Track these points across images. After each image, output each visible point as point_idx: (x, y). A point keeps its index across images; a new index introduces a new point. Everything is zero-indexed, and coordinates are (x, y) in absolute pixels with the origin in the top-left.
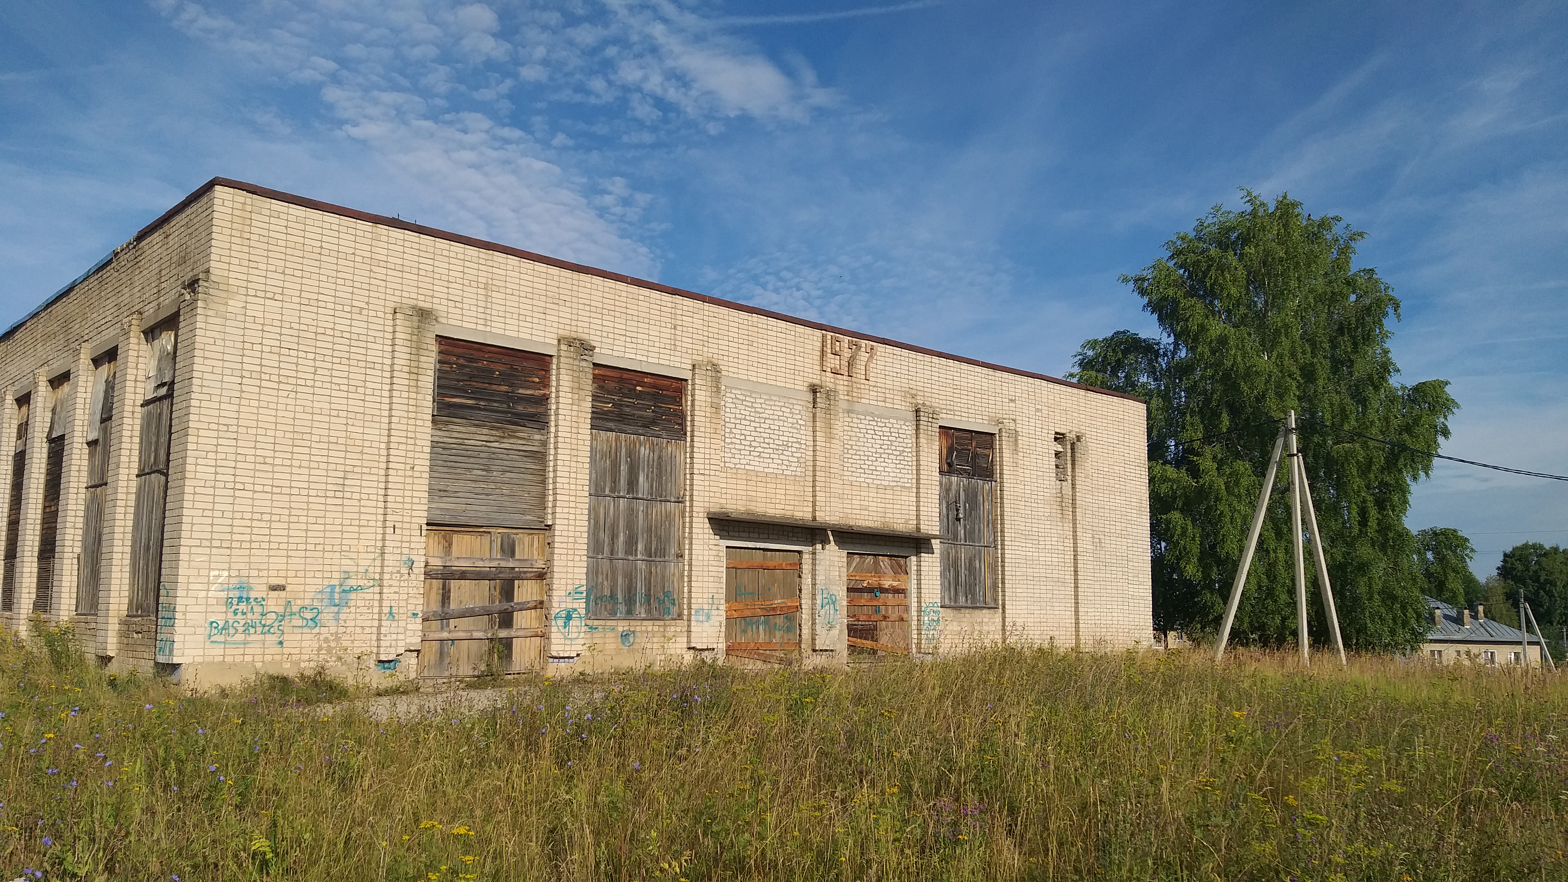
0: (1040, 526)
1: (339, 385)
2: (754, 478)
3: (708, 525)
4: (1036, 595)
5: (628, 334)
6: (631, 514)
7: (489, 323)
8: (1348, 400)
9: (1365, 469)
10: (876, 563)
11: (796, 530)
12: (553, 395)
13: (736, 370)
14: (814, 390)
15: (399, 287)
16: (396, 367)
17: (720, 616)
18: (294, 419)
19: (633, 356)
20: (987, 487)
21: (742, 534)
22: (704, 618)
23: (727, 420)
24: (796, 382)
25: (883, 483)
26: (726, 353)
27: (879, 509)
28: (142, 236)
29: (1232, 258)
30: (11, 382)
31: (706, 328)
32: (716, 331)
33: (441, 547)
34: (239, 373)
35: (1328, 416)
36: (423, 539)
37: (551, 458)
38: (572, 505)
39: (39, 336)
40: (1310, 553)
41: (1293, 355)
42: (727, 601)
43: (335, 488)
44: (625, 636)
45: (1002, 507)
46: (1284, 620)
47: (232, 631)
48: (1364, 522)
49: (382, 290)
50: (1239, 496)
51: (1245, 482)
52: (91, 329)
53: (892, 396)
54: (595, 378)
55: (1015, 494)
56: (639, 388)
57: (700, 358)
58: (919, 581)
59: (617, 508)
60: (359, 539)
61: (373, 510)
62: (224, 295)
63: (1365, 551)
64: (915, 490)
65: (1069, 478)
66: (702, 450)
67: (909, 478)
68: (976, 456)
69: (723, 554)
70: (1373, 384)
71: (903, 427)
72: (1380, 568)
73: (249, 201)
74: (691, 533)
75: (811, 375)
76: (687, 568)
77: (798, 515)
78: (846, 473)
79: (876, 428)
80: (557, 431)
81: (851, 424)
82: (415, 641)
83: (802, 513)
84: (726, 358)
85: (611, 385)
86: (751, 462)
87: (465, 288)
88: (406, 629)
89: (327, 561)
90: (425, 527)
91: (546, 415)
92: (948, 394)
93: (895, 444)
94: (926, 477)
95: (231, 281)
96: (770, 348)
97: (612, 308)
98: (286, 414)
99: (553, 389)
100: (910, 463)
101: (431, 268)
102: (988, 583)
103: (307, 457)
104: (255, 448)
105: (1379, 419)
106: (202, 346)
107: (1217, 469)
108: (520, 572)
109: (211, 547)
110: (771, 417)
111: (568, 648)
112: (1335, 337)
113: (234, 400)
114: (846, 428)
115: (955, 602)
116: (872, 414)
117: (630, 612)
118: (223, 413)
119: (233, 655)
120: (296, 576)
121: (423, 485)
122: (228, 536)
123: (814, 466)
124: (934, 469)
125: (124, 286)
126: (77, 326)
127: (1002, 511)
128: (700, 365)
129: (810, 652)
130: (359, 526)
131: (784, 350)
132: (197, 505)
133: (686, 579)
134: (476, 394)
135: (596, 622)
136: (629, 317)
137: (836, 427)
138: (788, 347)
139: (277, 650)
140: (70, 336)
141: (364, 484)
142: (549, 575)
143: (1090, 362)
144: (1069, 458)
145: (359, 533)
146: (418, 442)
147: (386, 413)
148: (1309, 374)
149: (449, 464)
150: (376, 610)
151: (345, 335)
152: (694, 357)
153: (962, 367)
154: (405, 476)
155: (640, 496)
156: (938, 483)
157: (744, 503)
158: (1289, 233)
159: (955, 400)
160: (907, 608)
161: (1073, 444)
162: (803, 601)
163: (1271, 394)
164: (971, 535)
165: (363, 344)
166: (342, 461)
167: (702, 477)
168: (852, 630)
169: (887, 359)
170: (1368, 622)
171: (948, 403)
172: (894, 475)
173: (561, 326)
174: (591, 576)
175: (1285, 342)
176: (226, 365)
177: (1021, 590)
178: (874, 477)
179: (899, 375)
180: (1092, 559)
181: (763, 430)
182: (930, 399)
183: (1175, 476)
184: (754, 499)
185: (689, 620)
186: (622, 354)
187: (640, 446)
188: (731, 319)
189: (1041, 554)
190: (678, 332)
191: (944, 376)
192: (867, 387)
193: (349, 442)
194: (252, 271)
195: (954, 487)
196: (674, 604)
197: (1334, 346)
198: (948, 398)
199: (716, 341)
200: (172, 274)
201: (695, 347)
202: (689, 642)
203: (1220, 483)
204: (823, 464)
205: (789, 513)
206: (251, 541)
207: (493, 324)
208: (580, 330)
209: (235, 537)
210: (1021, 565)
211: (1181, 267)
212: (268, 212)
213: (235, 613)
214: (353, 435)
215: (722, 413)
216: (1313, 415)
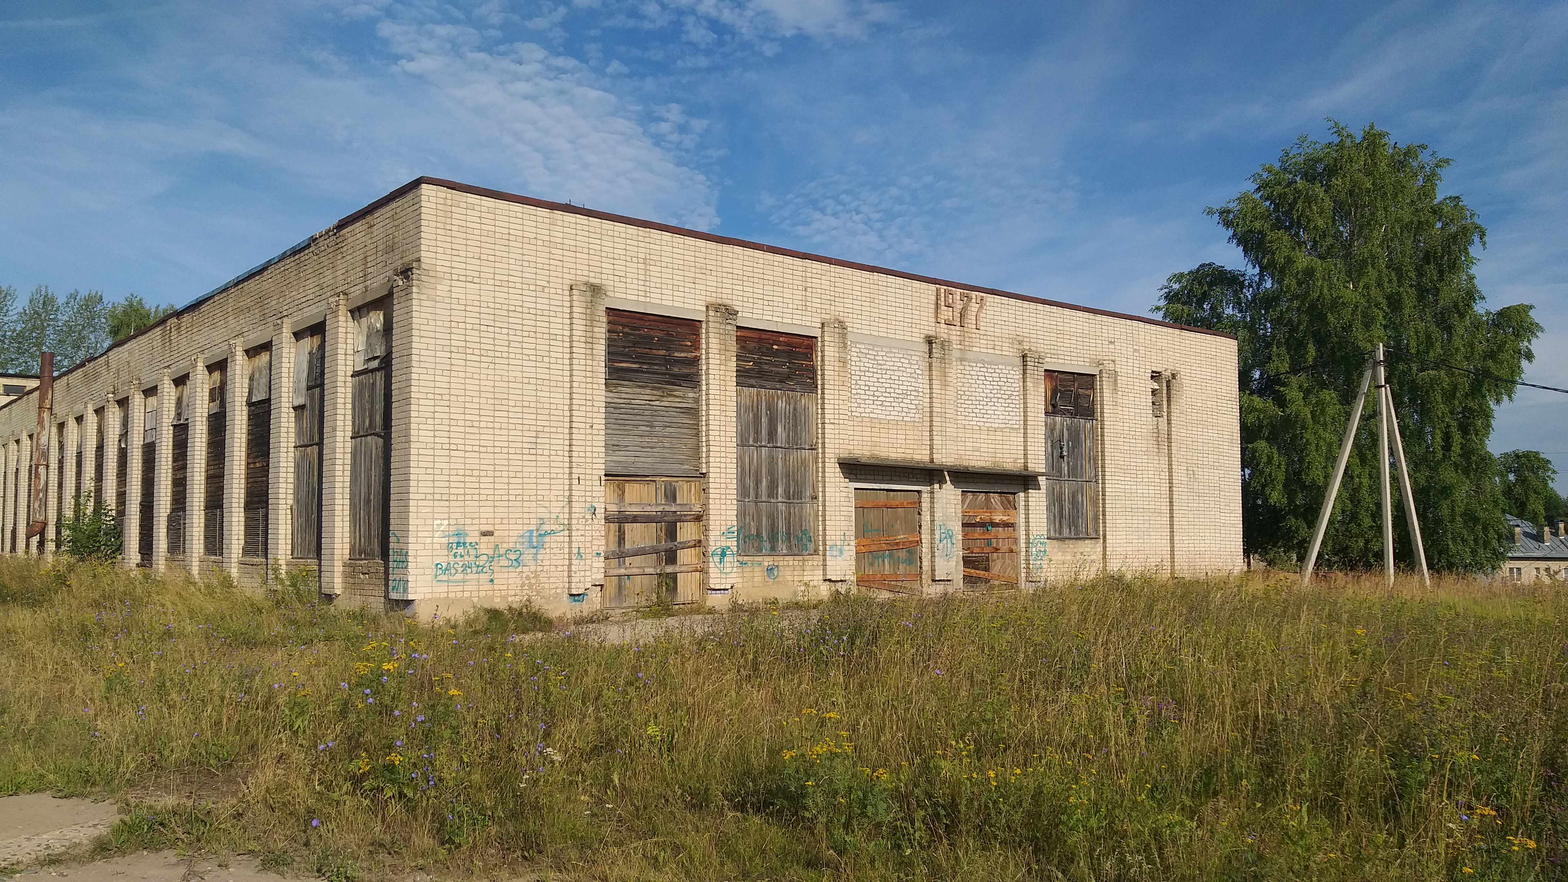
0: (1138, 460)
1: (529, 355)
2: (878, 425)
3: (839, 470)
4: (1134, 526)
5: (766, 298)
6: (772, 461)
7: (648, 294)
8: (1433, 328)
9: (1450, 395)
10: (988, 500)
11: (916, 471)
12: (704, 357)
13: (859, 326)
14: (930, 341)
15: (573, 266)
16: (575, 338)
17: (850, 551)
18: (494, 387)
19: (770, 318)
20: (1088, 425)
21: (868, 477)
22: (838, 553)
23: (853, 372)
24: (914, 334)
25: (993, 425)
26: (851, 310)
27: (990, 450)
28: (342, 225)
29: (1319, 190)
30: (199, 350)
31: (832, 289)
32: (842, 290)
33: (616, 495)
34: (447, 349)
35: (1413, 344)
36: (603, 488)
37: (704, 413)
38: (723, 454)
39: (230, 309)
40: (1396, 480)
41: (1379, 285)
42: (856, 538)
43: (529, 446)
44: (770, 570)
45: (1103, 444)
46: (1367, 542)
47: (453, 571)
48: (1447, 447)
49: (560, 269)
50: (1325, 425)
51: (1331, 411)
52: (291, 305)
53: (1000, 344)
54: (738, 338)
55: (1115, 431)
56: (775, 347)
57: (828, 317)
58: (1027, 515)
59: (759, 456)
60: (550, 489)
61: (561, 465)
62: (433, 280)
63: (1448, 475)
64: (1022, 431)
65: (1165, 414)
66: (832, 402)
67: (1017, 419)
68: (1078, 396)
69: (852, 495)
70: (1458, 312)
71: (1011, 372)
72: (1462, 492)
73: (449, 196)
74: (824, 477)
75: (926, 328)
76: (821, 508)
77: (917, 457)
78: (959, 417)
79: (986, 374)
80: (708, 389)
81: (964, 372)
82: (599, 577)
83: (920, 455)
84: (851, 315)
85: (751, 345)
86: (875, 411)
87: (628, 264)
88: (592, 567)
89: (526, 510)
90: (603, 478)
91: (698, 374)
92: (1052, 339)
93: (1004, 388)
94: (1033, 419)
95: (438, 269)
96: (889, 303)
97: (751, 274)
98: (487, 383)
99: (704, 352)
100: (1018, 406)
101: (599, 248)
102: (1090, 515)
103: (506, 420)
104: (464, 414)
105: (1464, 346)
106: (417, 327)
107: (1303, 398)
108: (681, 515)
109: (433, 500)
110: (892, 368)
111: (723, 581)
112: (1422, 266)
113: (445, 373)
114: (959, 375)
115: (1060, 534)
116: (983, 361)
117: (773, 549)
118: (437, 384)
119: (455, 592)
120: (502, 523)
121: (600, 441)
122: (446, 491)
123: (931, 412)
124: (1040, 411)
125: (325, 269)
126: (274, 302)
127: (1103, 448)
128: (828, 323)
129: (930, 582)
130: (550, 478)
131: (902, 305)
132: (421, 464)
133: (820, 518)
134: (639, 358)
135: (746, 558)
136: (766, 282)
137: (950, 375)
138: (906, 302)
139: (489, 586)
140: (266, 311)
141: (553, 441)
142: (705, 517)
143: (1176, 294)
144: (1164, 395)
145: (550, 485)
146: (595, 404)
147: (567, 379)
148: (1395, 303)
149: (620, 422)
150: (566, 551)
151: (532, 311)
152: (823, 316)
153: (1065, 313)
154: (586, 434)
155: (779, 445)
156: (1044, 424)
157: (869, 448)
158: (1376, 163)
159: (1059, 344)
160: (1016, 541)
161: (1168, 382)
162: (923, 537)
163: (1358, 324)
164: (1074, 472)
165: (547, 319)
166: (534, 422)
167: (832, 426)
168: (968, 562)
169: (996, 309)
170: (1450, 543)
171: (1052, 347)
172: (1003, 417)
173: (708, 294)
174: (739, 517)
175: (1372, 273)
176: (438, 342)
177: (1120, 522)
178: (985, 420)
179: (1007, 323)
180: (1186, 490)
181: (884, 381)
182: (1035, 345)
183: (1261, 406)
184: (878, 444)
185: (824, 555)
186: (760, 317)
187: (778, 399)
188: (855, 278)
189: (1139, 487)
190: (809, 294)
191: (1048, 322)
192: (978, 336)
193: (539, 405)
194: (454, 258)
195: (1058, 426)
196: (810, 541)
197: (1420, 273)
198: (1052, 343)
199: (842, 300)
200: (379, 260)
201: (823, 306)
202: (825, 574)
203: (1307, 412)
204: (939, 410)
205: (909, 456)
206: (465, 494)
207: (652, 295)
208: (724, 296)
209: (452, 491)
210: (1120, 498)
211: (1267, 199)
212: (464, 205)
213: (455, 557)
214: (542, 400)
215: (849, 366)
216: (1398, 342)
